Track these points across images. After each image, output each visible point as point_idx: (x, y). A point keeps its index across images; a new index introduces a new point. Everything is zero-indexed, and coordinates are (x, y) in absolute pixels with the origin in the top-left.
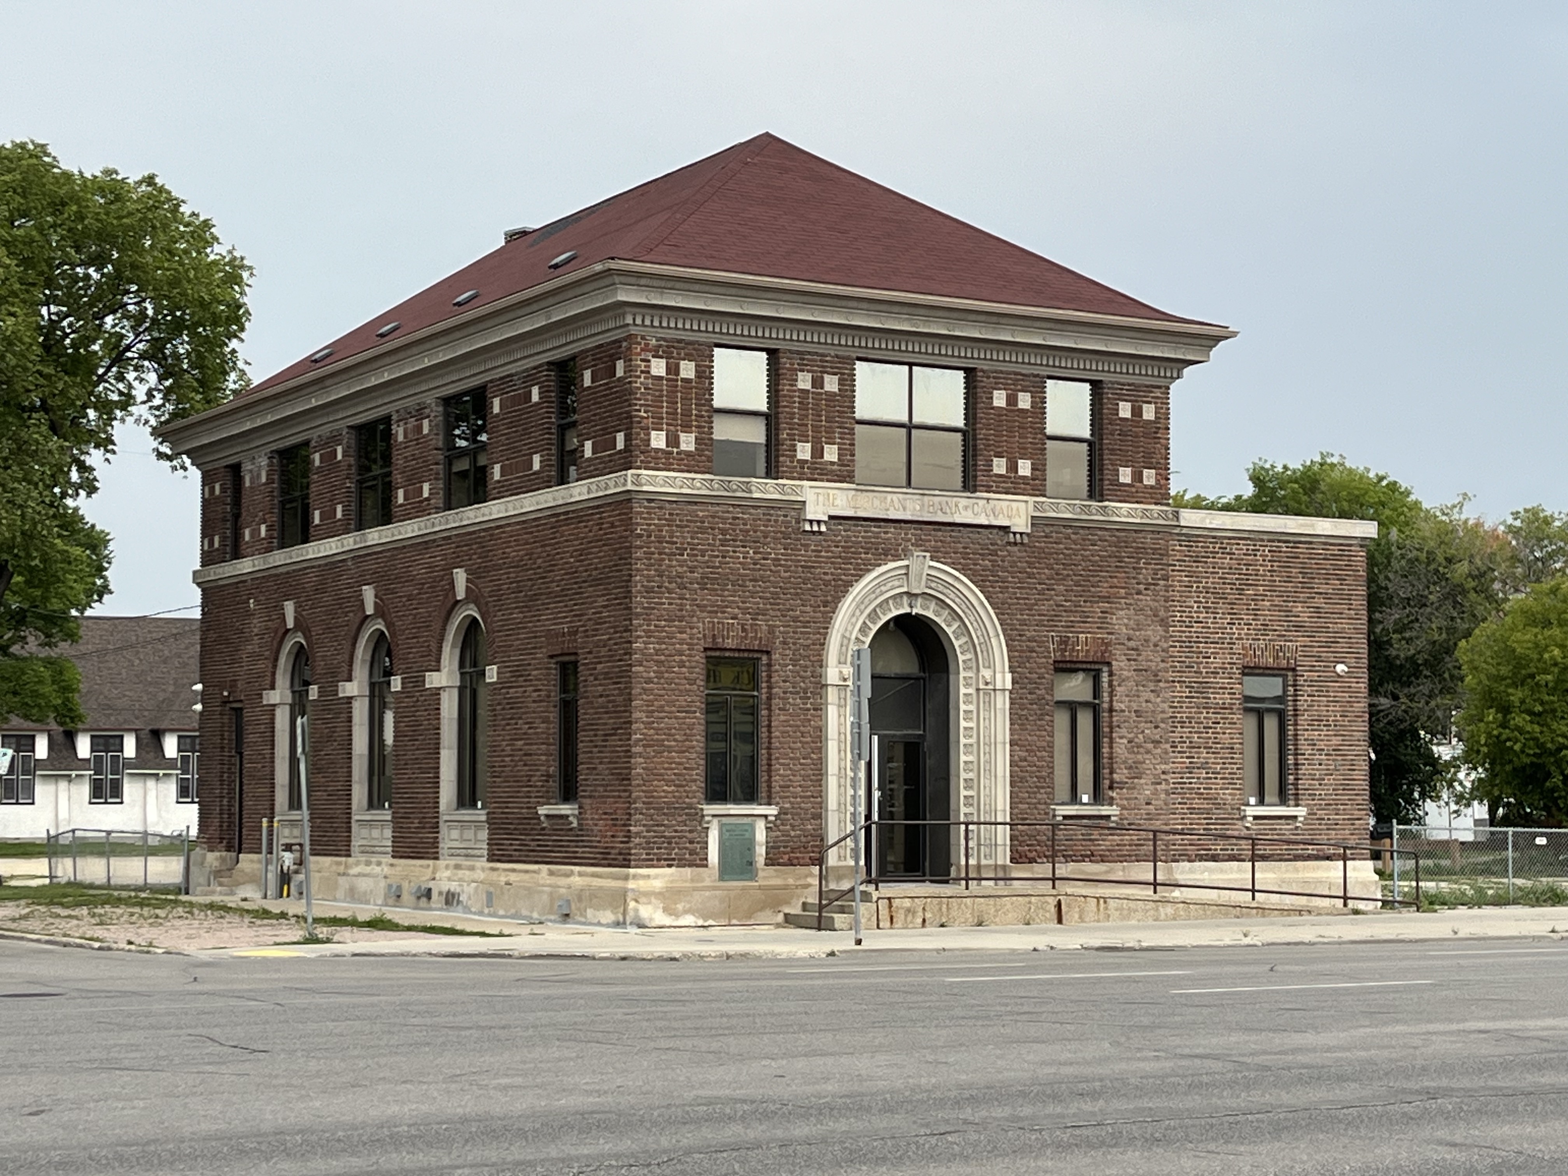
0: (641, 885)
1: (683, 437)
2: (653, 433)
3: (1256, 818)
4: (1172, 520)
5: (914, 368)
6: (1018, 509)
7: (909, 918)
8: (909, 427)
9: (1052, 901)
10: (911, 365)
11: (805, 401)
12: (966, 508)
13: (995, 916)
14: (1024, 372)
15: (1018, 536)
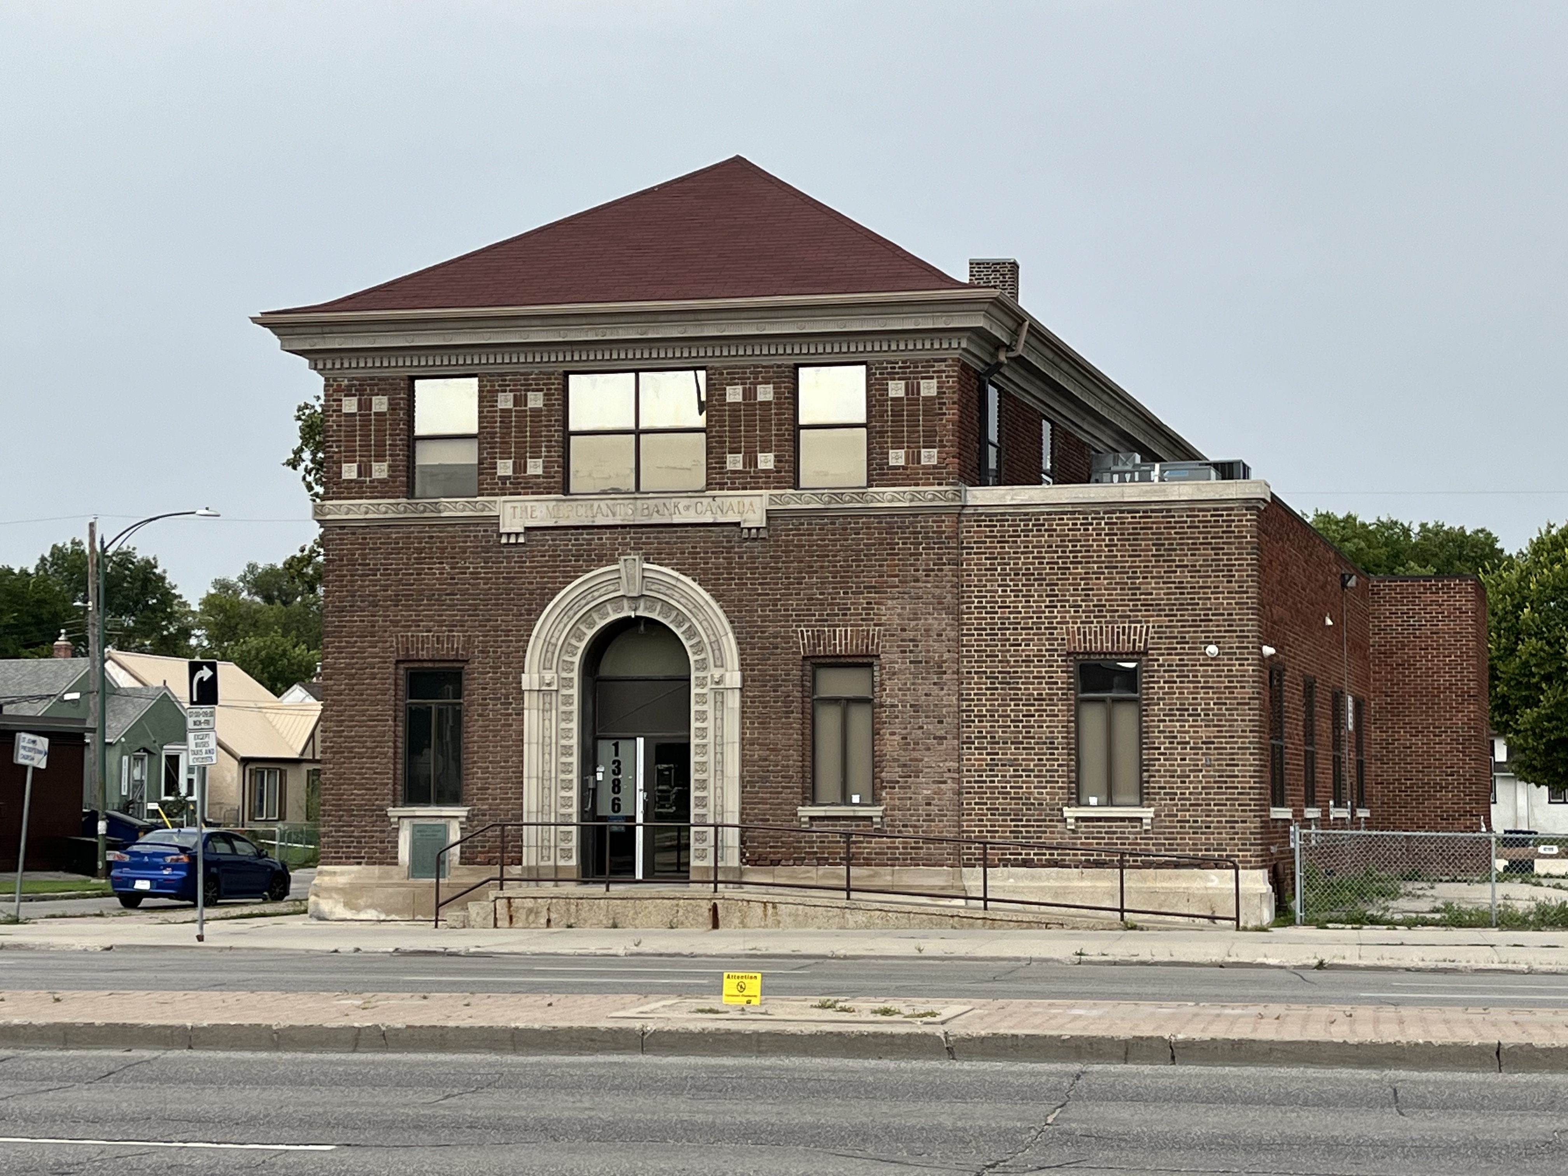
0: (326, 880)
1: (375, 466)
2: (345, 466)
3: (1077, 819)
4: (953, 500)
5: (641, 374)
7: (531, 918)
8: (638, 432)
9: (706, 906)
10: (637, 372)
11: (507, 420)
12: (687, 508)
14: (764, 364)
15: (754, 531)
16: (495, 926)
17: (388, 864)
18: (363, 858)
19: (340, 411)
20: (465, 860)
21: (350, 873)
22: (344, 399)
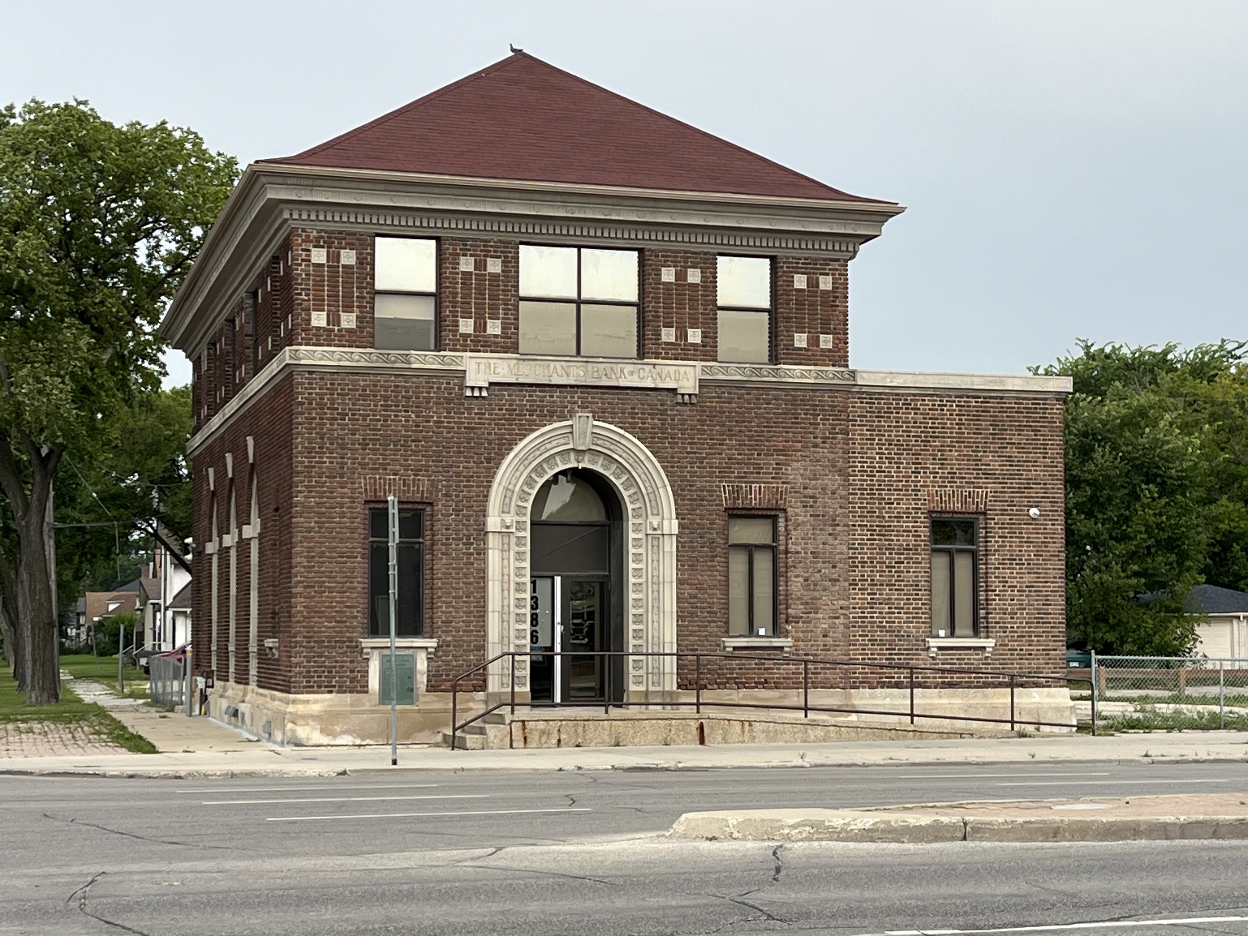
0: (300, 708)
1: (344, 316)
2: (314, 315)
3: (940, 648)
4: (848, 380)
5: (583, 250)
6: (685, 373)
7: (544, 739)
8: (579, 302)
9: (694, 725)
10: (579, 247)
11: (468, 282)
12: (632, 373)
13: (633, 738)
14: (693, 250)
15: (686, 397)
16: (511, 747)
17: (358, 692)
18: (334, 686)
19: (309, 261)
20: (432, 688)
21: (323, 701)
22: (313, 250)
